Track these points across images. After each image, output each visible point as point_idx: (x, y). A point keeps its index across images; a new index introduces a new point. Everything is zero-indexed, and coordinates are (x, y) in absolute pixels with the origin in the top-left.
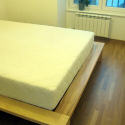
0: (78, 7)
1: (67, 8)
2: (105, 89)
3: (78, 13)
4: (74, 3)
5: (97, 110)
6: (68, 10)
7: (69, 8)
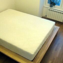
0: (50, 5)
1: (44, 5)
2: (56, 51)
3: (49, 9)
4: (48, 3)
5: (51, 60)
6: (44, 6)
7: (45, 5)
